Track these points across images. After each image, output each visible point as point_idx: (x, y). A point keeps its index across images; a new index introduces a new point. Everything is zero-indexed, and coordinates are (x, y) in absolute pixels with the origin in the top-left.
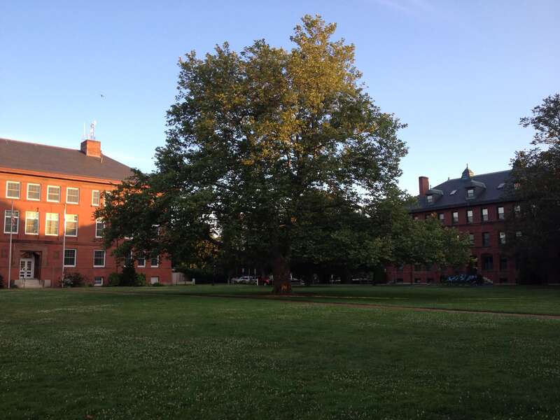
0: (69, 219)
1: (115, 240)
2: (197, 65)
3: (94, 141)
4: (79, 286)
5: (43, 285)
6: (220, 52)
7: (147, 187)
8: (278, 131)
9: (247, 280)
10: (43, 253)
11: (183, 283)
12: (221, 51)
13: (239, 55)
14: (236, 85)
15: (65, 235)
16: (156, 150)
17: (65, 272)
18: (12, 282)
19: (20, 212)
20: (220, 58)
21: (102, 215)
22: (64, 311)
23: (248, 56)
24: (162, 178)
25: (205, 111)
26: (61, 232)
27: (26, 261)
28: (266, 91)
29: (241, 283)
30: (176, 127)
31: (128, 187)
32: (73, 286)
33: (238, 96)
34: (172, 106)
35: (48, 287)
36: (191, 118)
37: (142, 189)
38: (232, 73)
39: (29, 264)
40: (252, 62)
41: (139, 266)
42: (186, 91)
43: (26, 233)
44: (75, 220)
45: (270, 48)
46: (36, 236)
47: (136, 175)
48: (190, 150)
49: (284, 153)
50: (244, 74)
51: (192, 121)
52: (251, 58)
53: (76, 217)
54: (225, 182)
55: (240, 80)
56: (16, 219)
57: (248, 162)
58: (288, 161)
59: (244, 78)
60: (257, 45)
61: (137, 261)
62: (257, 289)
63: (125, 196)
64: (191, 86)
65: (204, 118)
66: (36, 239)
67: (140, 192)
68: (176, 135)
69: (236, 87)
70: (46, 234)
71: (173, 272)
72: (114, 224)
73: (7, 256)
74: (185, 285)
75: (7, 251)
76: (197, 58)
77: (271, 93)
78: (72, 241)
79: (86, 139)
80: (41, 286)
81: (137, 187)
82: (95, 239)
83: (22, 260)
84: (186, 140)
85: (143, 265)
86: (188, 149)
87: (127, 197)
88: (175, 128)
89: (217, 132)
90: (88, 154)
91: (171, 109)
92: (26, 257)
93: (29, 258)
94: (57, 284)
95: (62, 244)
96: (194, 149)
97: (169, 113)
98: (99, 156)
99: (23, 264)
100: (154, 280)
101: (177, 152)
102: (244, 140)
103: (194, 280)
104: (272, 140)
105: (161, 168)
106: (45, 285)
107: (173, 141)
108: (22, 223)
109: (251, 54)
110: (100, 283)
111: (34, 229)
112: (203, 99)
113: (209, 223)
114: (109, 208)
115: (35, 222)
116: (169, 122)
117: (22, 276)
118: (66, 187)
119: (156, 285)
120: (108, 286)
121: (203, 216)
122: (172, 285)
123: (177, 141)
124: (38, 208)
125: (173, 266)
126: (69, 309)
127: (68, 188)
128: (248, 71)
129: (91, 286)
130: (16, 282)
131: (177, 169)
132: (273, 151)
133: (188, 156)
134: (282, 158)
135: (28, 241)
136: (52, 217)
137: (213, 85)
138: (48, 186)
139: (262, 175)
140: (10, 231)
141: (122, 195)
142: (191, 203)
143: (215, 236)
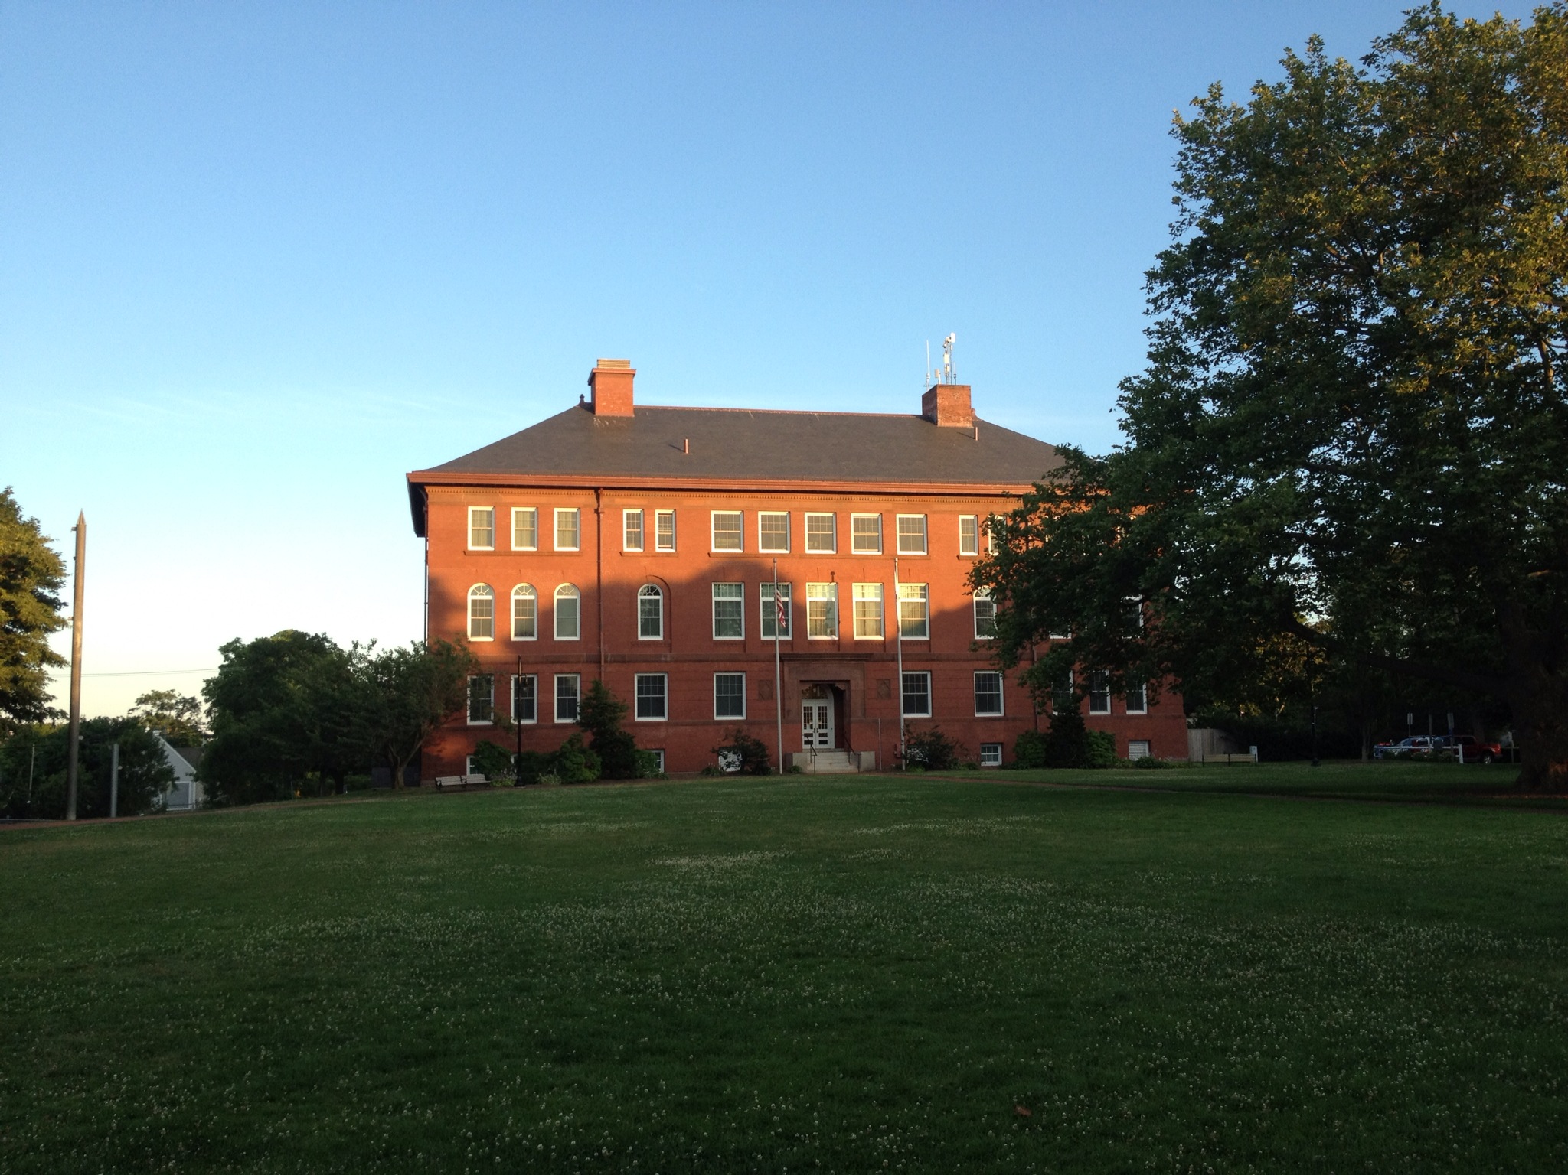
0: (907, 594)
1: (1026, 643)
2: (1227, 124)
3: (952, 387)
4: (946, 768)
5: (859, 767)
6: (1296, 69)
7: (1102, 493)
8: (1506, 274)
9: (1424, 749)
10: (853, 687)
11: (1224, 758)
12: (1300, 67)
13: (1359, 66)
14: (1354, 159)
15: (902, 638)
16: (1122, 386)
17: (907, 731)
18: (787, 758)
19: (792, 585)
20: (1296, 87)
21: (990, 578)
22: (916, 831)
23: (1389, 61)
24: (1143, 464)
25: (1261, 253)
26: (890, 630)
27: (815, 705)
28: (1453, 161)
29: (1404, 757)
30: (1176, 313)
31: (1051, 497)
32: (928, 767)
33: (1362, 190)
34: (1159, 256)
35: (869, 771)
36: (1218, 281)
37: (1088, 501)
38: (1340, 123)
39: (823, 712)
40: (1402, 79)
41: (1093, 713)
42: (1199, 206)
43: (809, 638)
44: (922, 596)
45: (1460, 24)
46: (834, 641)
47: (1072, 462)
48: (1220, 375)
49: (1528, 343)
50: (1378, 122)
51: (1221, 288)
52: (1395, 68)
53: (923, 589)
54: (1334, 454)
55: (1365, 142)
56: (785, 604)
57: (1410, 387)
58: (1546, 365)
59: (1377, 131)
60: (1416, 23)
61: (1088, 699)
62: (1461, 773)
63: (1044, 522)
64: (1213, 188)
65: (1258, 275)
66: (835, 651)
67: (1084, 508)
68: (1177, 335)
69: (1352, 165)
70: (856, 638)
71: (1190, 726)
72: (1023, 601)
73: (772, 696)
74: (1229, 764)
75: (772, 683)
76: (1226, 102)
77: (1471, 161)
78: (917, 650)
79: (933, 384)
80: (851, 768)
81: (1075, 496)
82: (976, 642)
83: (806, 704)
84: (1206, 345)
85: (1104, 708)
86: (1214, 370)
87: (1049, 524)
88: (1171, 318)
89: (1302, 307)
90: (941, 423)
91: (1158, 264)
92: (814, 697)
93: (821, 697)
94: (890, 763)
95: (895, 659)
96: (1231, 369)
97: (1152, 276)
98: (969, 425)
99: (808, 712)
100: (1138, 752)
101: (1182, 384)
102: (1388, 320)
103: (1254, 750)
104: (1486, 308)
105: (1139, 436)
106: (864, 765)
107: (1169, 355)
108: (799, 611)
109: (1398, 57)
110: (996, 759)
111: (827, 626)
112: (1251, 218)
113: (1291, 581)
114: (1006, 558)
115: (828, 608)
116: (1155, 301)
117: (807, 743)
118: (893, 512)
119: (1142, 764)
120: (1014, 767)
121: (1273, 563)
122: (1190, 764)
123: (1179, 351)
124: (833, 573)
125: (1188, 711)
126: (928, 826)
127: (898, 516)
128: (1386, 109)
129: (972, 766)
130: (797, 759)
131: (1186, 432)
132: (1490, 341)
133: (1216, 393)
134: (1524, 360)
135: (815, 655)
136: (865, 593)
137: (1279, 170)
138: (853, 515)
139: (1456, 422)
140: (773, 634)
141: (1038, 522)
142: (1235, 526)
143: (1312, 619)
